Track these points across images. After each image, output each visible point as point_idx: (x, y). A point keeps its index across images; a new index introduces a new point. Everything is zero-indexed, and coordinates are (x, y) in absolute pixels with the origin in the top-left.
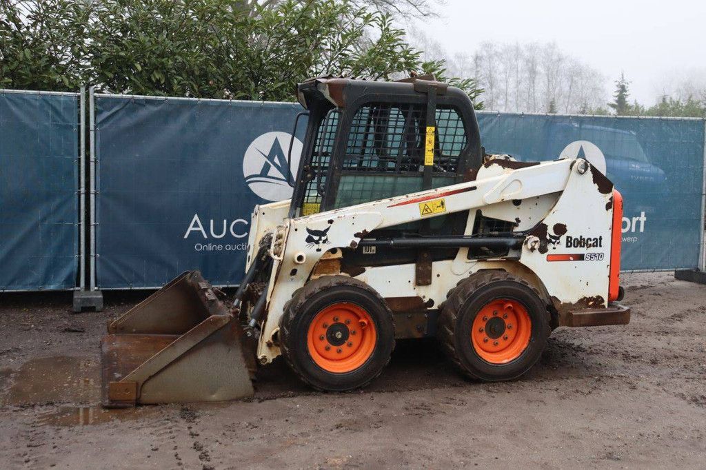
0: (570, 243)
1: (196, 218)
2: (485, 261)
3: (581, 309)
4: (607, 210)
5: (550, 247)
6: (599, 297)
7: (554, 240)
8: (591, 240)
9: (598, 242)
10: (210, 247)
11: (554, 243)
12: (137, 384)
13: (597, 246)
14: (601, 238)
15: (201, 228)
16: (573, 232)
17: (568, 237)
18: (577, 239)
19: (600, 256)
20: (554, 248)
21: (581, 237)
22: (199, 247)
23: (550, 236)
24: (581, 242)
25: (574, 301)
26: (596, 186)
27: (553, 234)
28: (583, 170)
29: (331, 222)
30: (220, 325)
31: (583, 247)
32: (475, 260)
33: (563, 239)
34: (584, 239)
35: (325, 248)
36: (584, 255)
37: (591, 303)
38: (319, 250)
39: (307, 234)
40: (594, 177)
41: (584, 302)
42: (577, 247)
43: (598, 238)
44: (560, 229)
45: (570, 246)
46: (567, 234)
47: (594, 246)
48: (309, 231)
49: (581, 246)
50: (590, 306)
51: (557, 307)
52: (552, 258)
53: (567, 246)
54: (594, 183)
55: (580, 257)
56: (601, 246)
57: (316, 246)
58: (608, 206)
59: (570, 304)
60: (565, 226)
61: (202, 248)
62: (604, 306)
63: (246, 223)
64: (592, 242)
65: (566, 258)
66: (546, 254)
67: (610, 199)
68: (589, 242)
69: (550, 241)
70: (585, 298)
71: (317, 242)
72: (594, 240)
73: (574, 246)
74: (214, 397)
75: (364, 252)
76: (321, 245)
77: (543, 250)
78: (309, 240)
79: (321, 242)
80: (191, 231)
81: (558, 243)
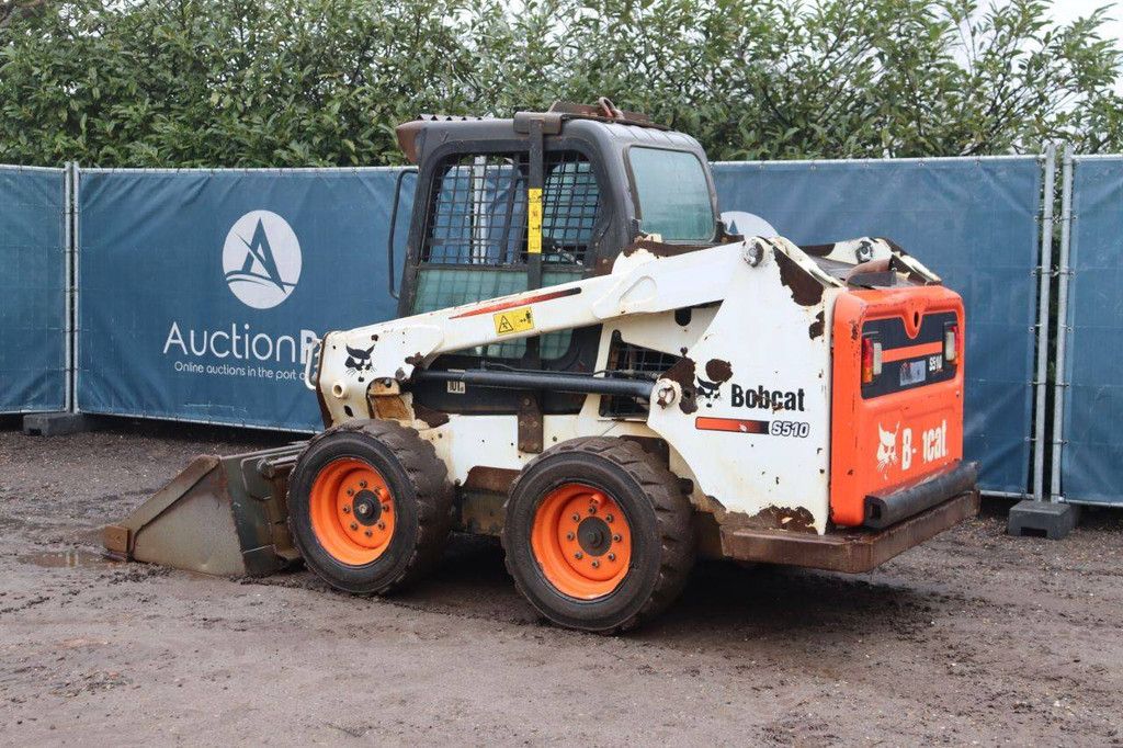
0: (738, 398)
1: (175, 327)
2: (623, 421)
3: (766, 528)
4: (812, 337)
5: (701, 402)
6: (801, 509)
7: (707, 391)
8: (781, 396)
9: (796, 401)
10: (191, 368)
11: (708, 396)
12: (129, 532)
13: (793, 408)
14: (801, 393)
15: (180, 341)
16: (744, 378)
17: (734, 387)
18: (753, 392)
19: (802, 430)
20: (709, 406)
21: (761, 388)
22: (179, 366)
23: (700, 381)
24: (759, 398)
25: (753, 511)
26: (788, 291)
27: (706, 379)
28: (753, 260)
29: (375, 338)
30: (207, 469)
31: (767, 407)
32: (609, 419)
33: (725, 389)
34: (767, 393)
35: (369, 376)
36: (768, 423)
37: (786, 520)
38: (361, 380)
39: (347, 355)
40: (782, 272)
41: (773, 514)
42: (753, 406)
43: (796, 392)
44: (719, 370)
45: (740, 405)
46: (731, 381)
47: (787, 408)
48: (350, 350)
49: (761, 406)
50: (784, 526)
51: (719, 517)
52: (705, 424)
53: (734, 404)
54: (784, 284)
55: (761, 427)
56: (802, 409)
57: (358, 374)
58: (816, 330)
59: (744, 516)
60: (729, 364)
61: (183, 367)
62: (814, 531)
63: (228, 337)
64: (784, 400)
65: (733, 426)
66: (694, 416)
67: (817, 317)
68: (778, 400)
69: (701, 392)
70: (774, 508)
71: (359, 367)
72: (787, 395)
73: (748, 405)
74: (204, 567)
75: (449, 390)
76: (364, 373)
77: (688, 407)
78: (350, 363)
79: (363, 367)
80: (171, 345)
81: (716, 397)
